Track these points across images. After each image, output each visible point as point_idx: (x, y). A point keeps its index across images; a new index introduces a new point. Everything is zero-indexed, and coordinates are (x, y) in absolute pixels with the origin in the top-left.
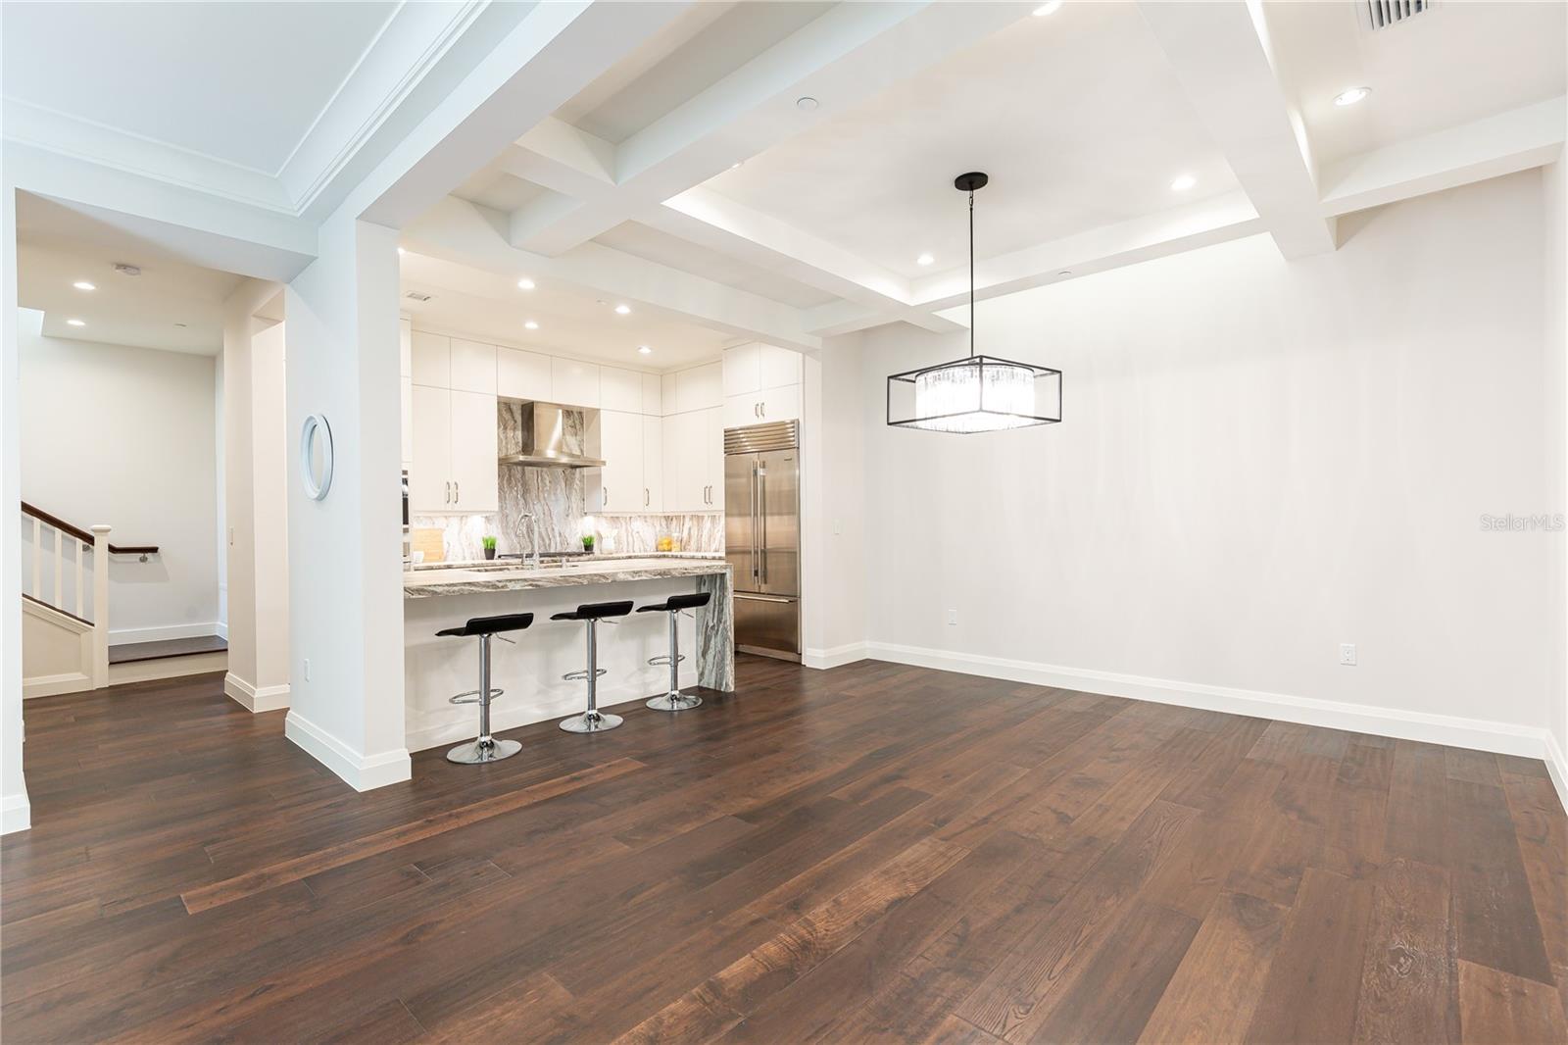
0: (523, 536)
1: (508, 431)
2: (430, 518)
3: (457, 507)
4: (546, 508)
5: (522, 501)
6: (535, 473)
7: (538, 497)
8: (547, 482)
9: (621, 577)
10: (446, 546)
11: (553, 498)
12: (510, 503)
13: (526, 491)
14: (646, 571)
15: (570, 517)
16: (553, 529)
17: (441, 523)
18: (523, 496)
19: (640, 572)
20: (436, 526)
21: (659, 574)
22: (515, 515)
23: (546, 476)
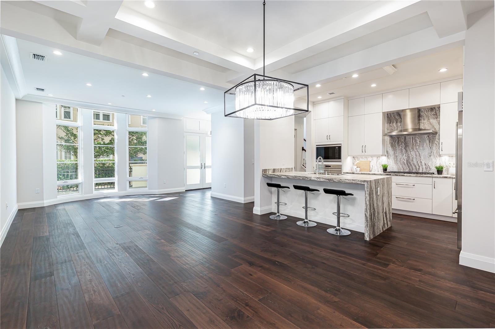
0: (405, 164)
1: (398, 123)
2: (366, 157)
3: (366, 154)
4: (417, 153)
5: (404, 151)
6: (412, 138)
7: (413, 148)
8: (418, 142)
9: (313, 179)
10: (371, 166)
11: (421, 148)
12: (398, 151)
13: (406, 146)
14: (322, 178)
15: (432, 157)
16: (421, 162)
17: (370, 159)
18: (405, 148)
19: (320, 178)
20: (368, 160)
21: (328, 180)
22: (401, 156)
23: (418, 139)
